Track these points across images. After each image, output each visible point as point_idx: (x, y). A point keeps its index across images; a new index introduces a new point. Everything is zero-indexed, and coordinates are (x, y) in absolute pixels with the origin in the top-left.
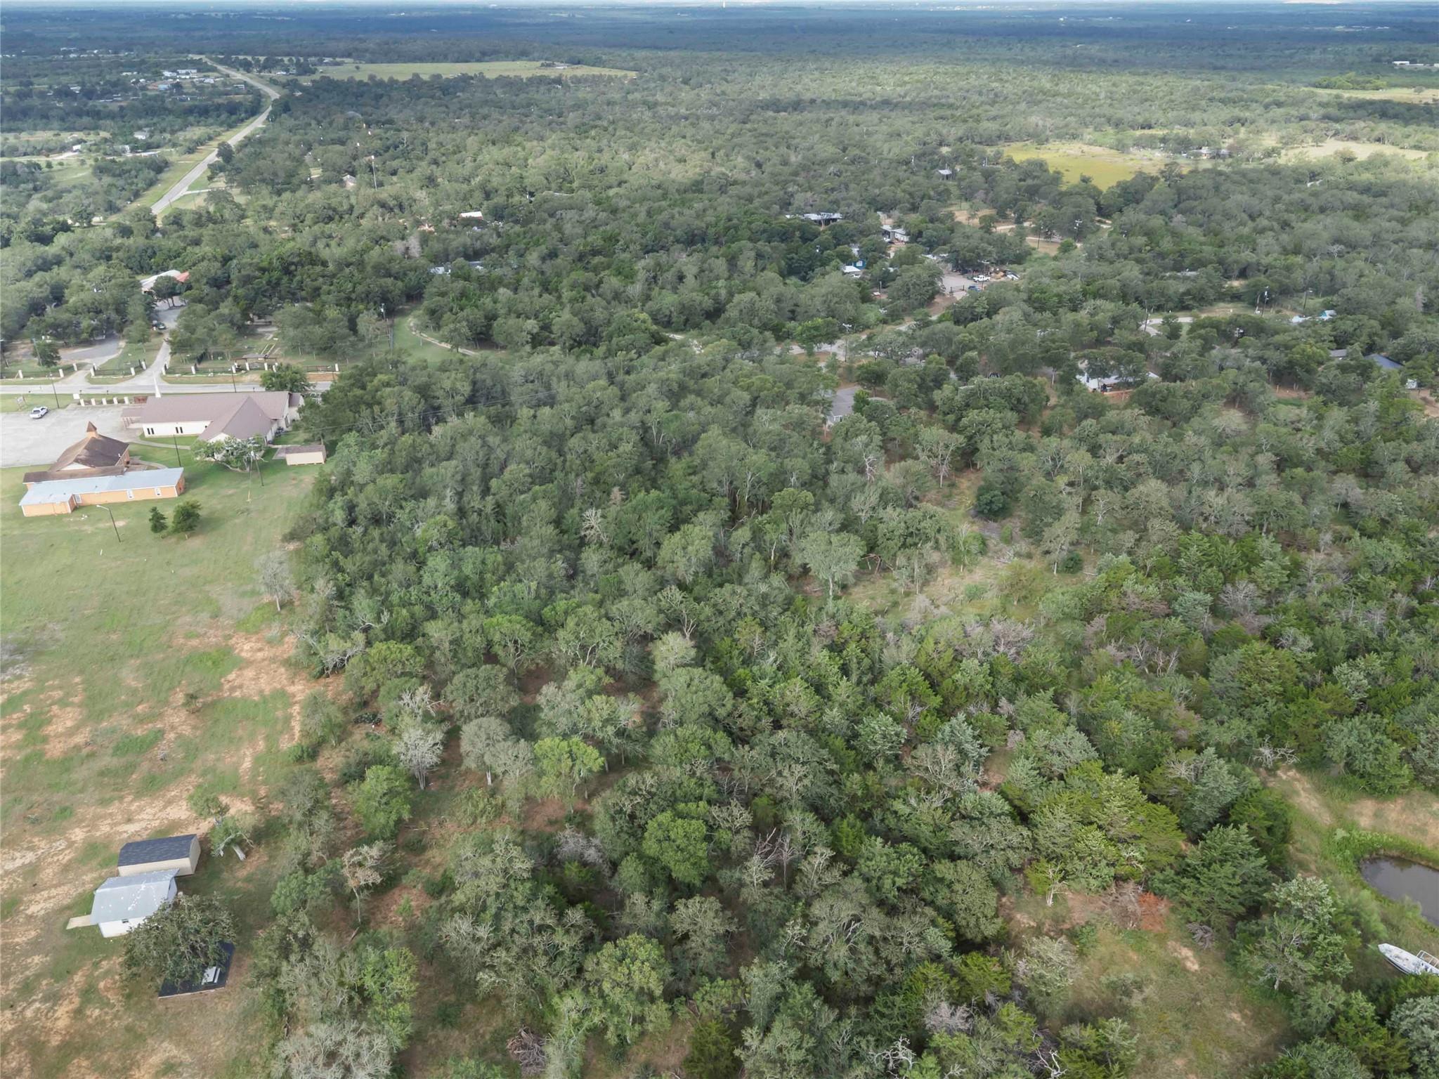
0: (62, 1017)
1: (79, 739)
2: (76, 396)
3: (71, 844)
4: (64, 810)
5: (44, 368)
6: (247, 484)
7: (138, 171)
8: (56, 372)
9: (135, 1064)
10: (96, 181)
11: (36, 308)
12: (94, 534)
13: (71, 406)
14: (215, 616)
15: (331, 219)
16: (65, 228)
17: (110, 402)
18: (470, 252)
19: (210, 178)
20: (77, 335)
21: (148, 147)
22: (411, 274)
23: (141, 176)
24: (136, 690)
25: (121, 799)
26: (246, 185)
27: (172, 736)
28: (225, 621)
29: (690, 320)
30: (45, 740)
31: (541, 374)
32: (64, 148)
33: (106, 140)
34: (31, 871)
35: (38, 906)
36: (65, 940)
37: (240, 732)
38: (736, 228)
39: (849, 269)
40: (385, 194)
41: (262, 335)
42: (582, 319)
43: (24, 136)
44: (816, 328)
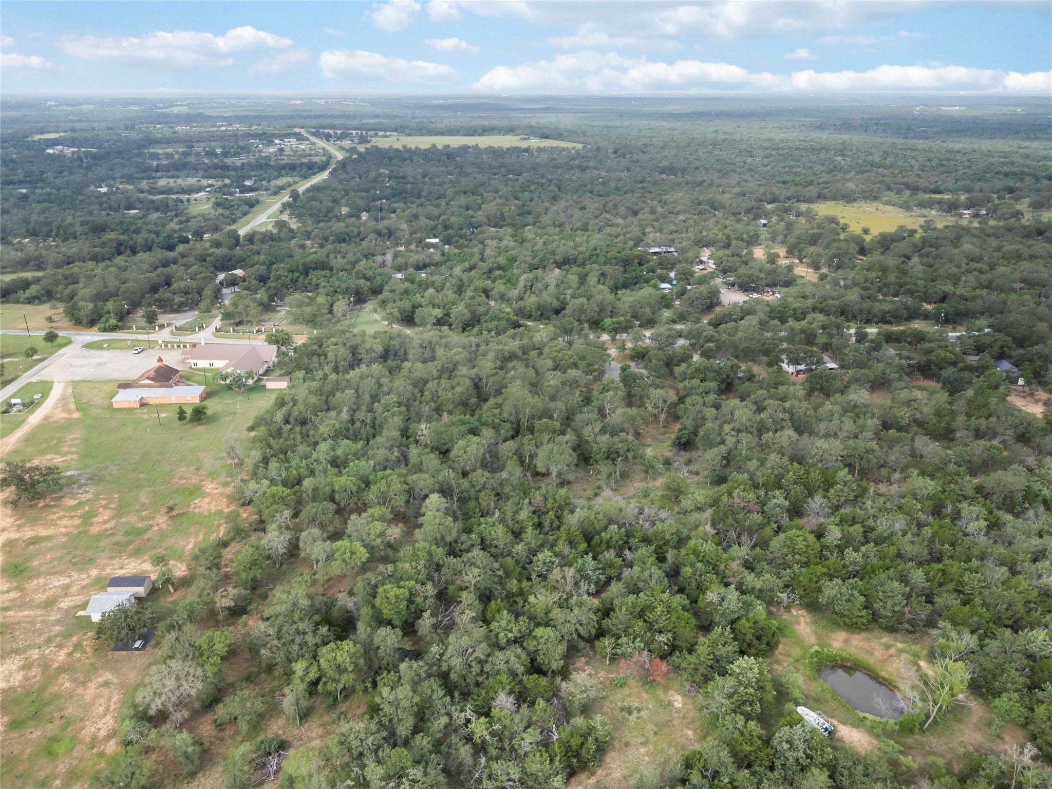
0: (62, 655)
1: (108, 526)
2: (160, 342)
3: (89, 576)
4: (91, 560)
5: (148, 325)
6: (240, 398)
7: (239, 206)
8: (154, 328)
9: (90, 680)
10: (213, 212)
11: (154, 289)
12: (148, 420)
13: (158, 347)
14: (198, 469)
15: (344, 241)
16: (186, 241)
17: (179, 346)
18: (421, 264)
19: (281, 212)
20: (172, 306)
21: (251, 189)
22: (378, 278)
23: (240, 209)
24: (145, 504)
25: (121, 557)
26: (300, 217)
27: (156, 528)
28: (203, 472)
29: (544, 314)
30: (91, 525)
31: (430, 343)
32: (199, 190)
33: (226, 185)
34: (66, 587)
35: (64, 604)
36: (74, 621)
37: (192, 530)
38: (598, 256)
39: (664, 285)
40: (382, 225)
41: (279, 311)
42: (470, 311)
43: (180, 181)
44: (619, 323)
